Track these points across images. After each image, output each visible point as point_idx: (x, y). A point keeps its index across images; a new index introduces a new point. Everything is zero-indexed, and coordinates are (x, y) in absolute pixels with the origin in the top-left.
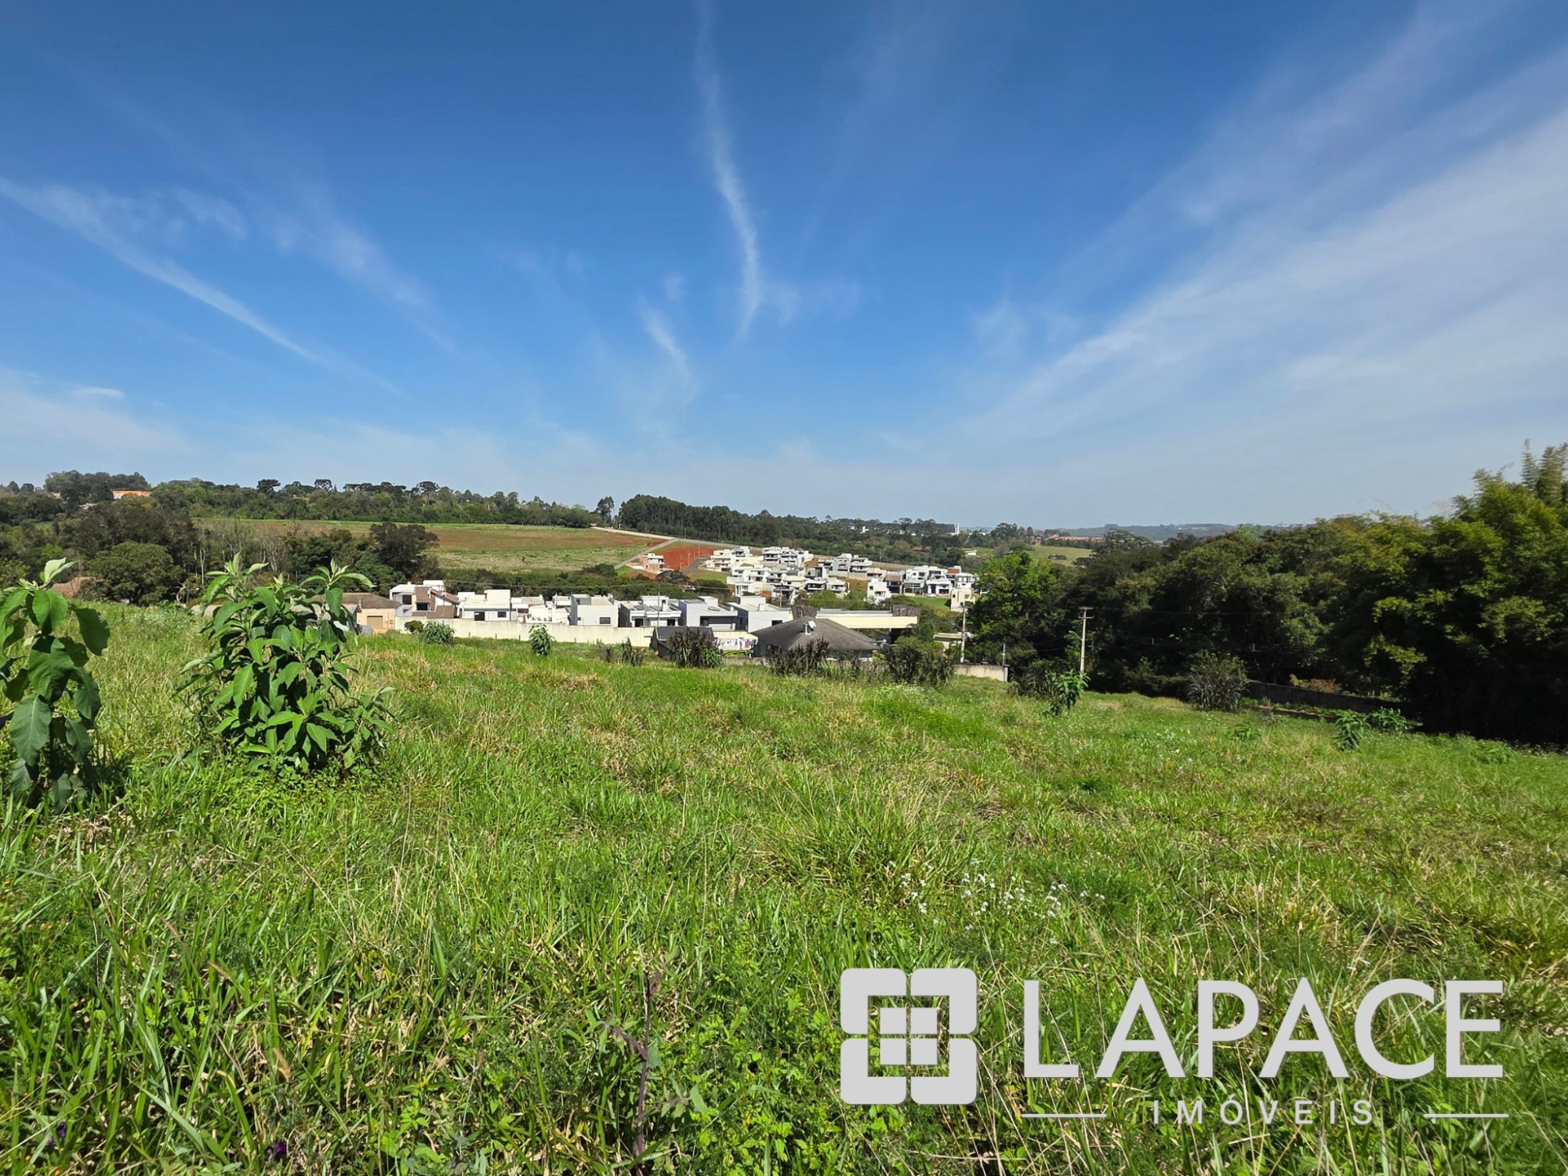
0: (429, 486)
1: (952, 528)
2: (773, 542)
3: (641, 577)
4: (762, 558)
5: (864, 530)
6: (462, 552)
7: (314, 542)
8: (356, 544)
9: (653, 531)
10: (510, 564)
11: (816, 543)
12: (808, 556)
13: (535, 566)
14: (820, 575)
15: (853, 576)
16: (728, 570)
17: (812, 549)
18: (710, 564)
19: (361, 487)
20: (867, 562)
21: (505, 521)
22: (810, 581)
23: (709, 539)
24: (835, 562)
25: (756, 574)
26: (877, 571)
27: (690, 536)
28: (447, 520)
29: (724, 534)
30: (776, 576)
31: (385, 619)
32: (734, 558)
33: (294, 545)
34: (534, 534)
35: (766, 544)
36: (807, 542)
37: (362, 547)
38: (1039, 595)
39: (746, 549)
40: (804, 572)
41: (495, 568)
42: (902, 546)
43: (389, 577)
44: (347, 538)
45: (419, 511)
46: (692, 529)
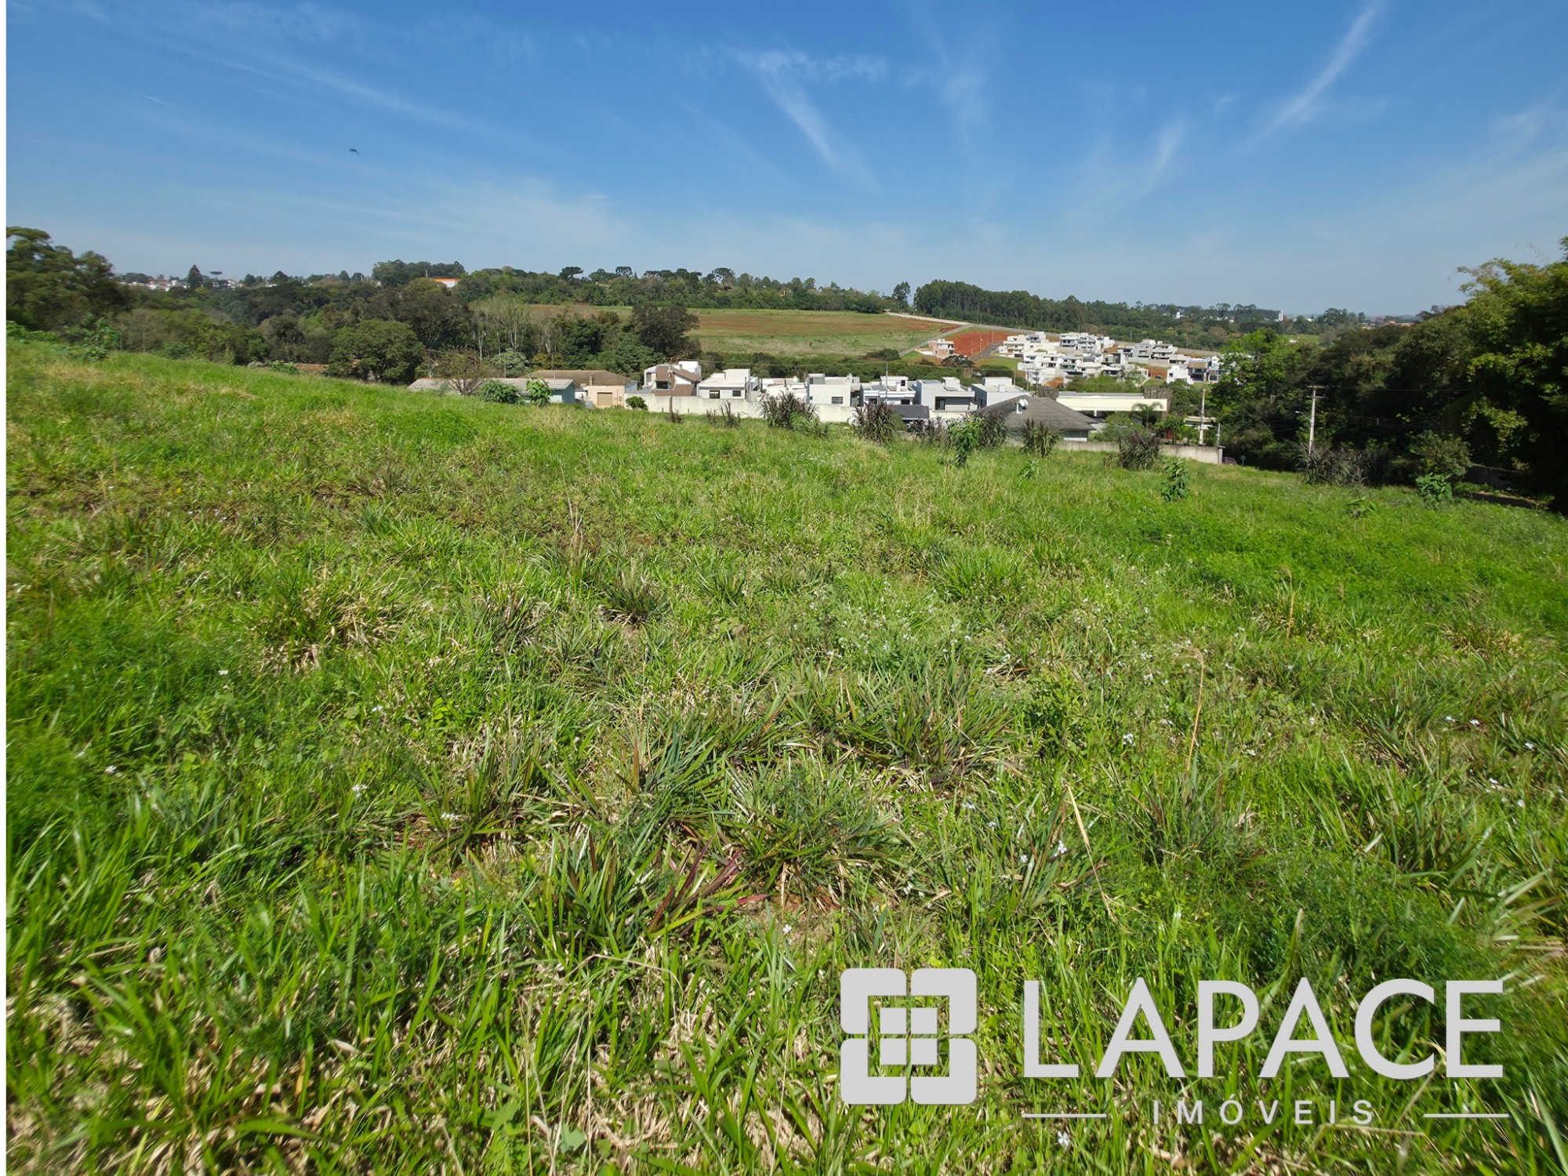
0: (724, 272)
1: (1275, 314)
2: (1075, 328)
3: (925, 361)
4: (1057, 344)
5: (1178, 315)
6: (750, 337)
7: (582, 324)
8: (621, 326)
9: (947, 316)
10: (797, 349)
11: (1124, 329)
12: (1108, 342)
13: (823, 351)
14: (1118, 361)
15: (1154, 363)
16: (1021, 356)
17: (1116, 336)
18: (1003, 350)
19: (660, 273)
20: (1171, 348)
21: (798, 306)
22: (1105, 367)
23: (1006, 325)
24: (1135, 348)
25: (1048, 360)
26: (1180, 357)
27: (986, 321)
28: (740, 306)
29: (1023, 319)
30: (1070, 363)
31: (614, 396)
32: (1028, 344)
33: (564, 326)
34: (825, 320)
35: (1067, 330)
36: (1113, 328)
37: (626, 329)
38: (1284, 375)
39: (1041, 335)
40: (1102, 359)
41: (782, 352)
42: (1217, 332)
43: (649, 358)
44: (615, 320)
45: (712, 297)
46: (988, 314)
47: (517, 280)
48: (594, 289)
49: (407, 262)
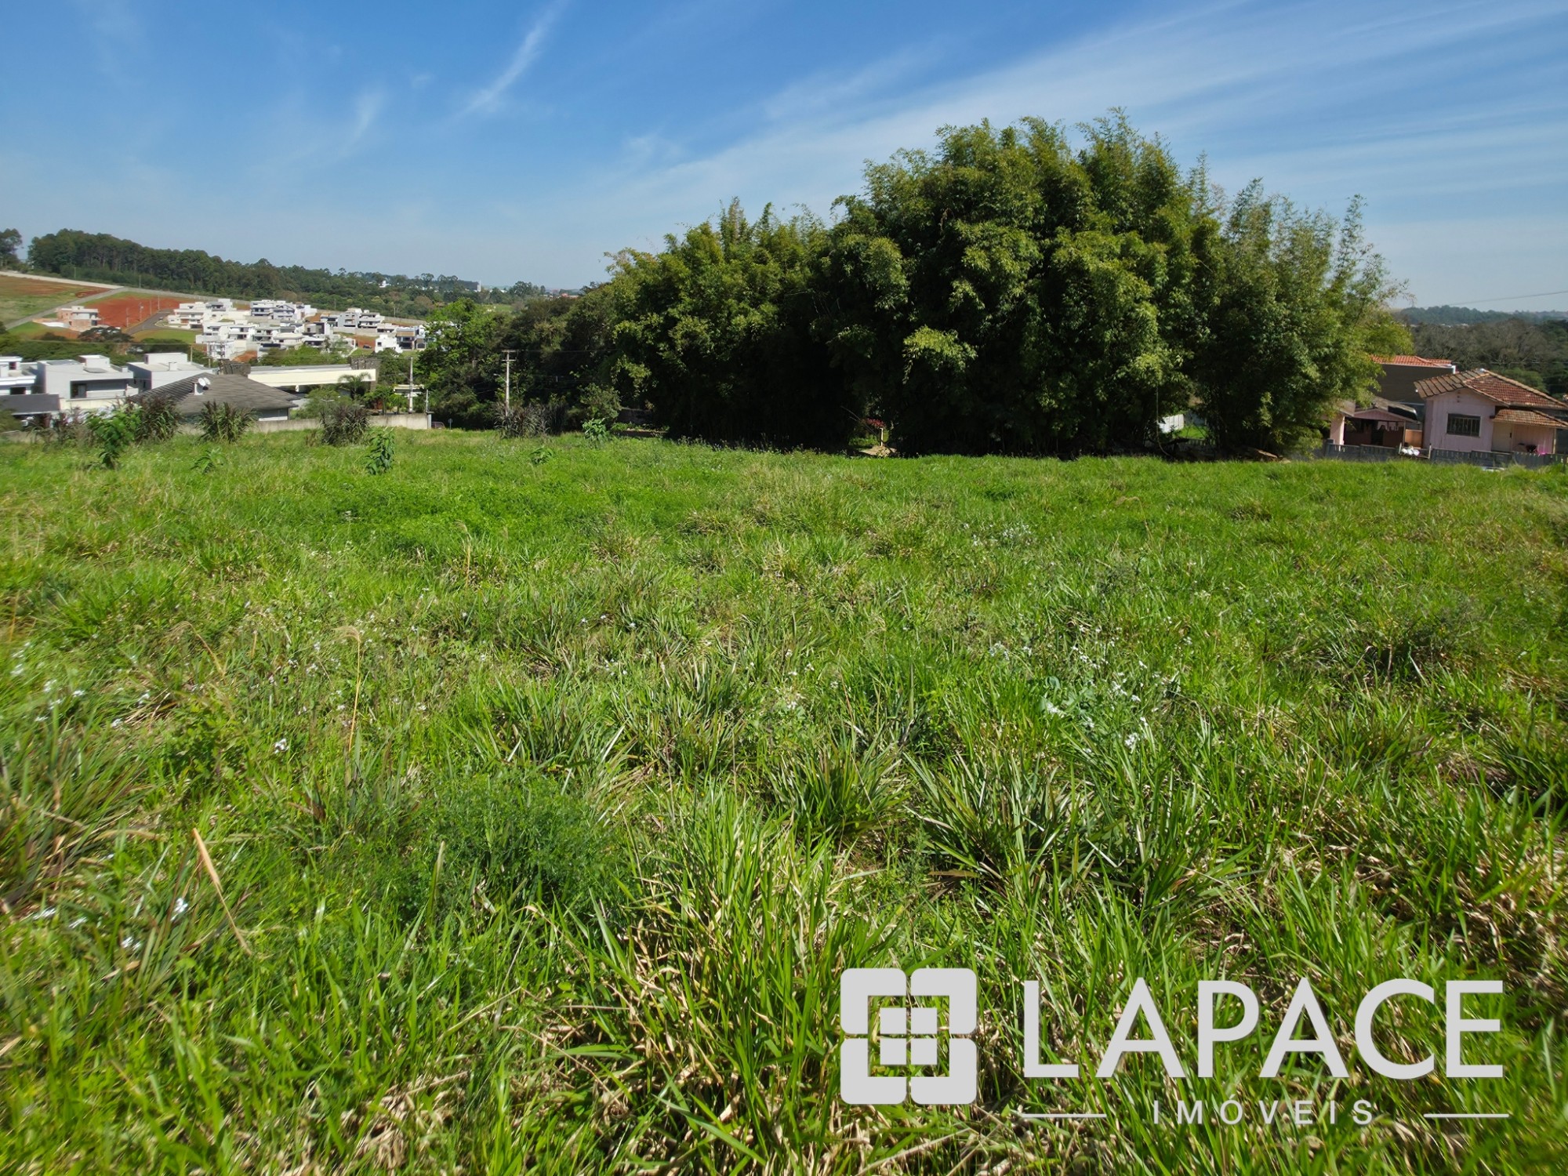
1: (475, 285)
2: (270, 295)
3: (50, 336)
4: (248, 313)
5: (384, 284)
9: (87, 277)
11: (327, 297)
12: (309, 311)
14: (322, 331)
15: (362, 333)
16: (200, 327)
17: (319, 304)
18: (174, 320)
20: (379, 317)
22: (308, 338)
23: (177, 289)
24: (340, 317)
25: (237, 331)
26: (388, 326)
27: (147, 284)
29: (200, 284)
30: (264, 334)
32: (208, 313)
35: (259, 297)
36: (316, 296)
38: (482, 341)
39: (226, 302)
40: (303, 329)
42: (423, 301)
46: (151, 276)
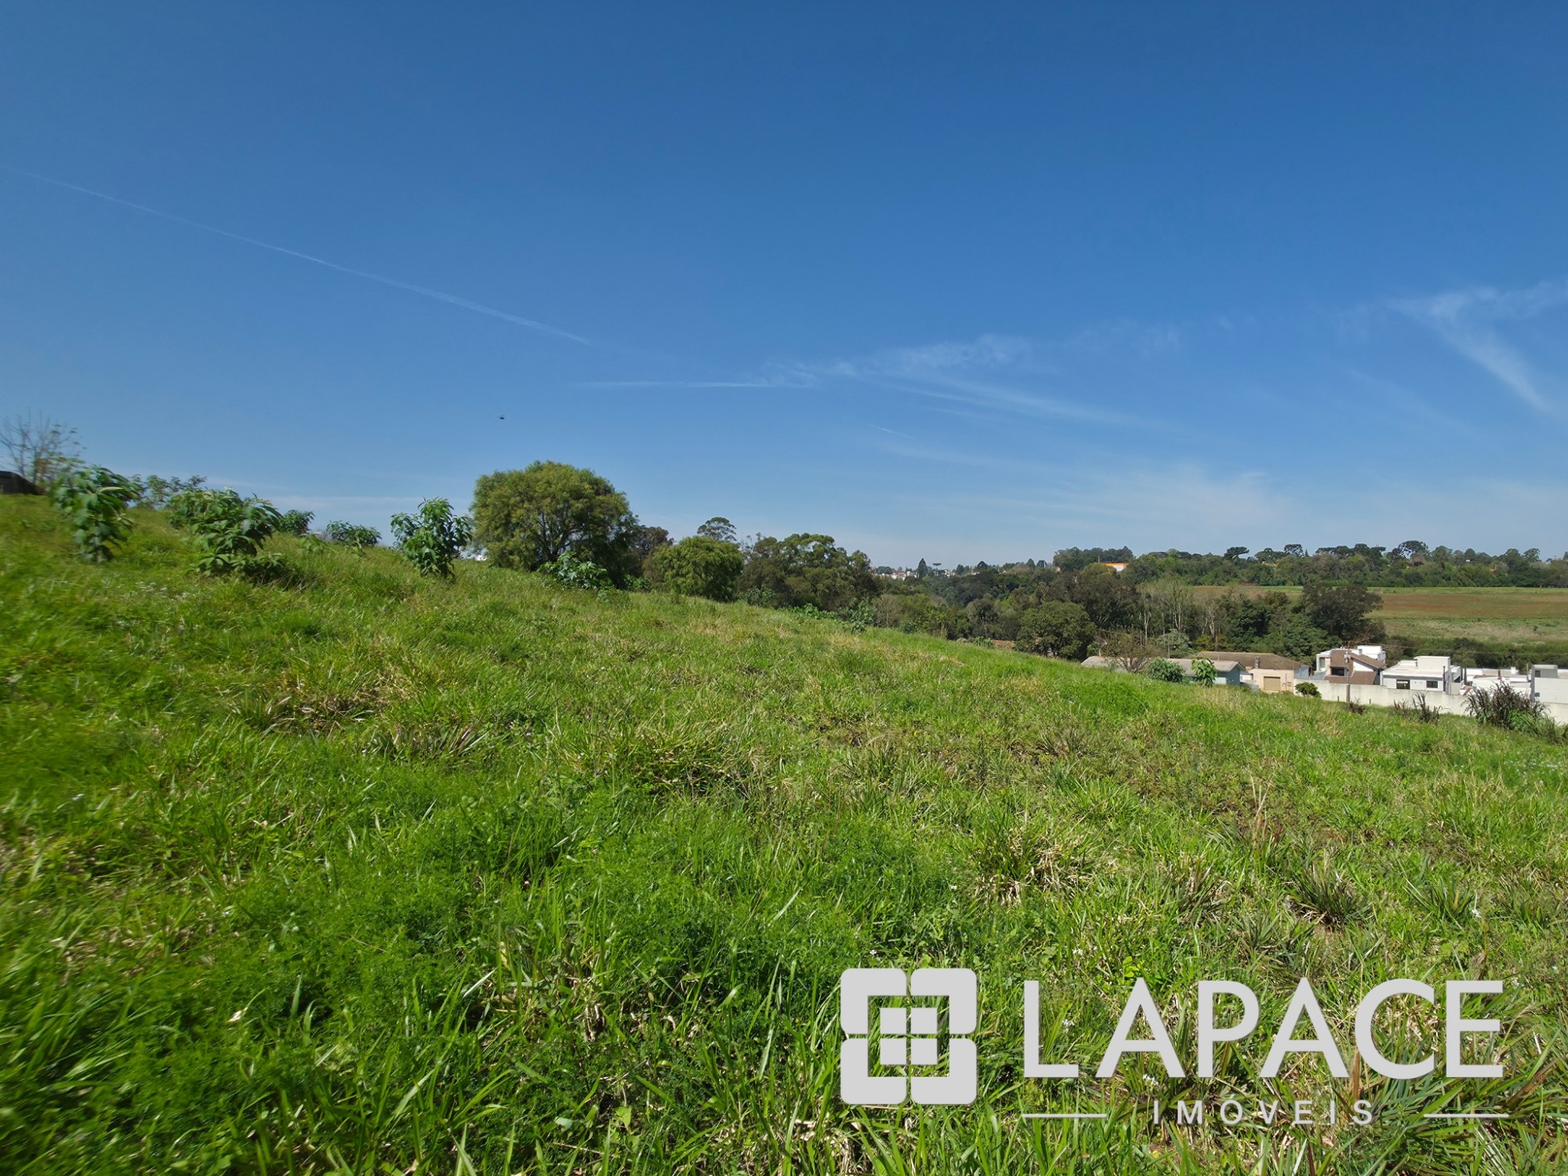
0: (1414, 546)
6: (1450, 620)
7: (1247, 605)
8: (1290, 607)
10: (1515, 634)
13: (1553, 637)
19: (1335, 550)
21: (1514, 582)
28: (1435, 584)
31: (1283, 680)
33: (1228, 608)
34: (1556, 599)
37: (1296, 610)
41: (1493, 638)
43: (1322, 642)
44: (1283, 600)
45: (1399, 574)
47: (1181, 562)
48: (1261, 569)
49: (1082, 549)
